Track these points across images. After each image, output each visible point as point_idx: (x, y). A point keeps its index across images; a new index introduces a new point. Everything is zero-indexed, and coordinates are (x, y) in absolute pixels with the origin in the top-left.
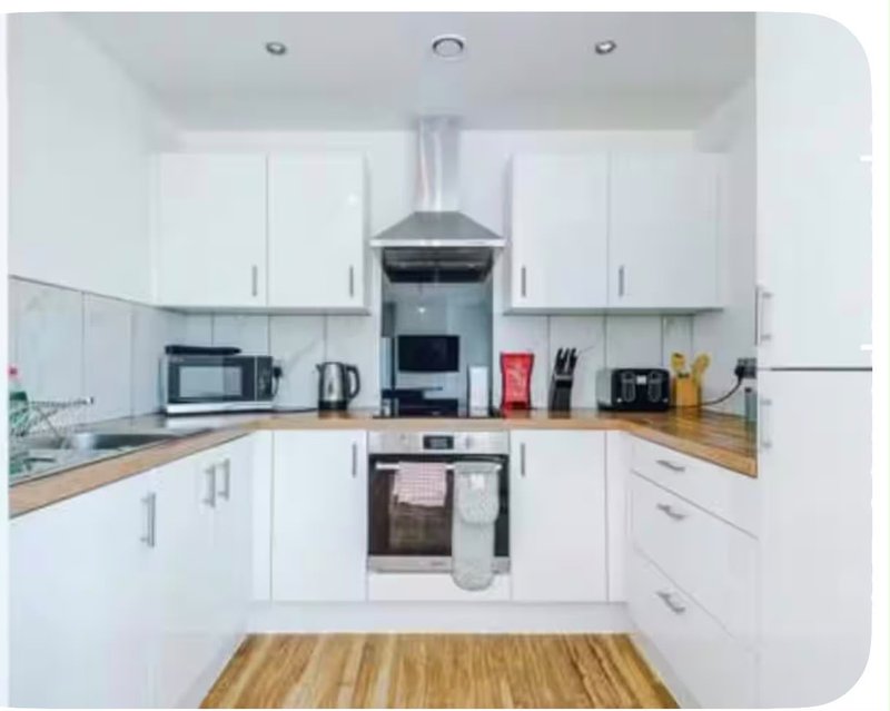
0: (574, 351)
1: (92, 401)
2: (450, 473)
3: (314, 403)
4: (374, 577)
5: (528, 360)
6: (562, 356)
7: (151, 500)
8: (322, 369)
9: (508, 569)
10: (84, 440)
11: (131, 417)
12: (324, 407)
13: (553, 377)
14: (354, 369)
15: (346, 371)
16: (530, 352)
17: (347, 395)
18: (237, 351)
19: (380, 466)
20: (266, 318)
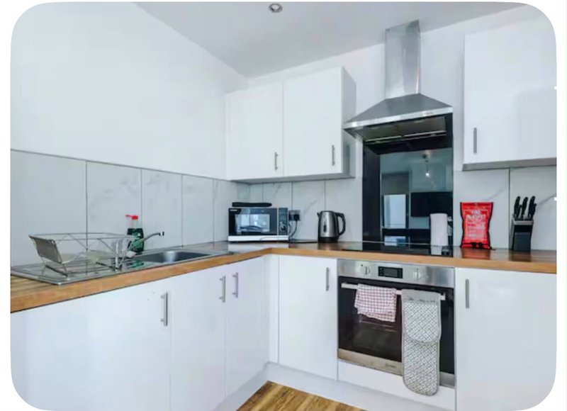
0: (533, 198)
1: (163, 233)
2: (399, 297)
3: (315, 238)
4: (343, 364)
5: (488, 208)
6: (521, 203)
7: (166, 297)
8: (320, 215)
9: (452, 384)
10: (171, 255)
11: (213, 243)
12: (322, 241)
13: (512, 223)
14: (342, 216)
15: (335, 216)
16: (490, 201)
17: (337, 233)
18: (270, 205)
19: (344, 286)
20: (291, 184)
